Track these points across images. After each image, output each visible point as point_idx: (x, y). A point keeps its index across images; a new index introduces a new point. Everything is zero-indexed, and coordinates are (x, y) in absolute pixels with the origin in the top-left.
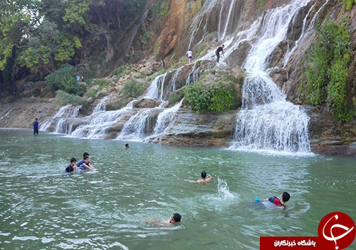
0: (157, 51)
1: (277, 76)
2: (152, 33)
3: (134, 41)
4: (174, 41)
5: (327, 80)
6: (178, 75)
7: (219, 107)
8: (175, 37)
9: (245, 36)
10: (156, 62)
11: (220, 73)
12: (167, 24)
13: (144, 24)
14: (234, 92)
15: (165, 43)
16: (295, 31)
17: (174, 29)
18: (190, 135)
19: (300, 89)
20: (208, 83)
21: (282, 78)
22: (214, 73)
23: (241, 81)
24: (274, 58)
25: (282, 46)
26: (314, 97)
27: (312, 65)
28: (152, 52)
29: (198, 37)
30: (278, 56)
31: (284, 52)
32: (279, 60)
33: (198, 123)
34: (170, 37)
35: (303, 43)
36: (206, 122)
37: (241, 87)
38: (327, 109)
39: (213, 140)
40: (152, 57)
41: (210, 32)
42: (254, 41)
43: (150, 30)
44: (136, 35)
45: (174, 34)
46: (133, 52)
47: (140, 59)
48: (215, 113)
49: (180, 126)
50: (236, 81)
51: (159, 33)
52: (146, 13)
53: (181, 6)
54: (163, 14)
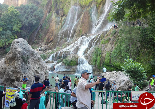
0: (45, 41)
1: (86, 57)
3: (36, 36)
4: (52, 38)
5: (96, 61)
7: (72, 65)
10: (46, 45)
12: (49, 32)
13: (40, 30)
14: (76, 61)
15: (48, 39)
16: (90, 45)
17: (52, 34)
18: (65, 71)
19: (91, 61)
20: (70, 59)
21: (87, 58)
22: (71, 56)
23: (78, 59)
25: (87, 49)
26: (94, 63)
27: (94, 57)
28: (43, 41)
30: (86, 51)
31: (88, 50)
33: (67, 68)
34: (50, 37)
35: (92, 49)
36: (69, 68)
37: (78, 60)
38: (96, 66)
39: (71, 73)
40: (44, 43)
41: (65, 38)
42: (80, 46)
43: (42, 33)
44: (37, 34)
45: (52, 36)
46: (36, 40)
47: (39, 43)
48: (71, 66)
49: (62, 69)
50: (76, 58)
51: (46, 34)
52: (40, 26)
53: (54, 26)
54: (47, 28)
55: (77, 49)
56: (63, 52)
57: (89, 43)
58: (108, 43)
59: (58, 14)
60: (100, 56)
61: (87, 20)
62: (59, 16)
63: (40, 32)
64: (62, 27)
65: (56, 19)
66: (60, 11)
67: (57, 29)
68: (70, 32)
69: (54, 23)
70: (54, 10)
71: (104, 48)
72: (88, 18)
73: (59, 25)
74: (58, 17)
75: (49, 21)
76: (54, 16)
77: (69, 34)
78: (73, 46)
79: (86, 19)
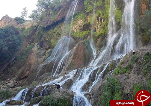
0: (17, 76)
2: (15, 68)
3: (5, 70)
4: (27, 73)
6: (36, 90)
8: (28, 71)
9: (69, 77)
10: (16, 82)
11: (63, 92)
12: (25, 65)
13: (12, 63)
14: (70, 102)
15: (22, 73)
16: (92, 78)
17: (28, 68)
19: (99, 103)
20: (57, 96)
21: (89, 97)
22: (60, 91)
24: (85, 88)
28: (14, 76)
29: (42, 73)
30: (86, 87)
32: (87, 89)
34: (25, 71)
37: (73, 100)
40: (14, 79)
41: (48, 72)
43: (14, 66)
45: (28, 70)
46: (3, 75)
47: (6, 79)
50: (71, 96)
51: (19, 68)
52: (13, 59)
53: (33, 59)
54: (23, 60)
55: (70, 84)
56: (43, 87)
57: (90, 76)
58: (129, 72)
59: (41, 46)
60: (120, 92)
61: (82, 52)
62: (42, 48)
63: (12, 65)
64: (44, 60)
65: (39, 51)
66: (45, 44)
67: (38, 62)
68: (57, 65)
69: (34, 55)
70: (37, 42)
71: (125, 80)
72: (83, 50)
73: (41, 58)
74: (42, 50)
75: (28, 53)
76: (35, 48)
77: (55, 68)
78: (62, 80)
79: (80, 51)
